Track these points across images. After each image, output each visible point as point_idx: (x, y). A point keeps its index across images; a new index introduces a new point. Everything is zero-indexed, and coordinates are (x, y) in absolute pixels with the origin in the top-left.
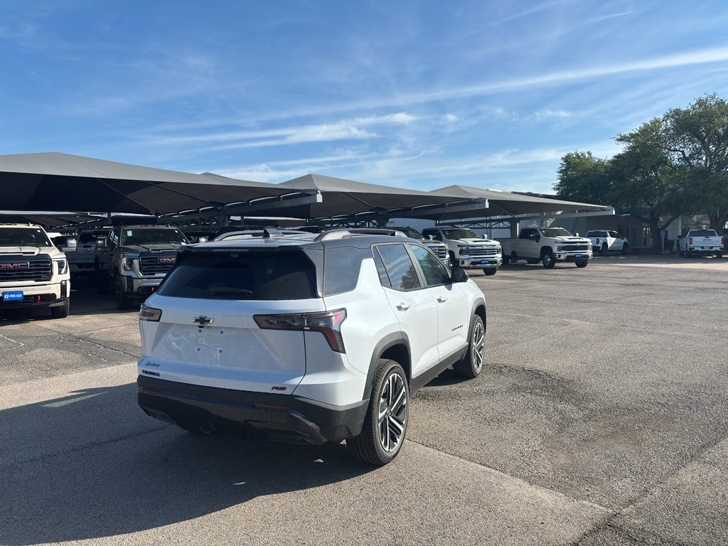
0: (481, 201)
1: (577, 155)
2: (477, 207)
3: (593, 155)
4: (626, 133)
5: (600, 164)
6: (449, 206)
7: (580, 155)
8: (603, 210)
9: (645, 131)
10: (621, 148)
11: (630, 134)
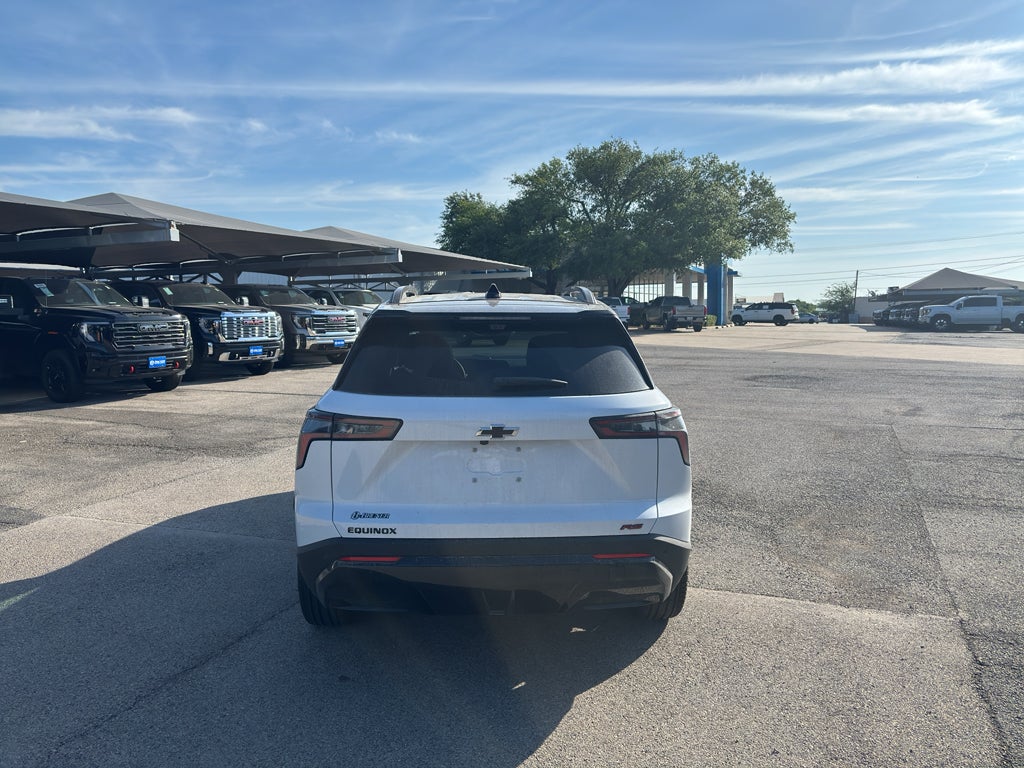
0: (390, 252)
1: (466, 197)
2: (386, 260)
3: (483, 199)
4: (521, 173)
5: (492, 210)
6: (342, 256)
7: (468, 196)
8: (514, 270)
9: (543, 173)
10: (516, 193)
11: (527, 176)
